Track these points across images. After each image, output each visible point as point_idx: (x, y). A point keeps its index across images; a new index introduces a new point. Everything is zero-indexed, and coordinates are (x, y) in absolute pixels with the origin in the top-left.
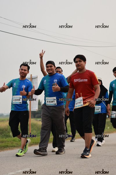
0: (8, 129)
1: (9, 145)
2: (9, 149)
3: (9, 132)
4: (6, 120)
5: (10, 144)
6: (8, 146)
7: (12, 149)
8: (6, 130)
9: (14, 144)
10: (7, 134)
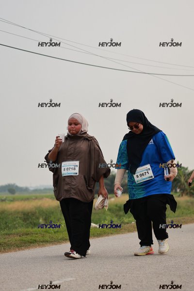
0: (36, 213)
1: (37, 239)
2: (39, 245)
3: (38, 218)
4: (34, 198)
5: (39, 238)
6: (36, 241)
7: (43, 246)
8: (33, 215)
9: (47, 238)
10: (35, 221)
